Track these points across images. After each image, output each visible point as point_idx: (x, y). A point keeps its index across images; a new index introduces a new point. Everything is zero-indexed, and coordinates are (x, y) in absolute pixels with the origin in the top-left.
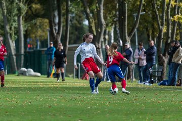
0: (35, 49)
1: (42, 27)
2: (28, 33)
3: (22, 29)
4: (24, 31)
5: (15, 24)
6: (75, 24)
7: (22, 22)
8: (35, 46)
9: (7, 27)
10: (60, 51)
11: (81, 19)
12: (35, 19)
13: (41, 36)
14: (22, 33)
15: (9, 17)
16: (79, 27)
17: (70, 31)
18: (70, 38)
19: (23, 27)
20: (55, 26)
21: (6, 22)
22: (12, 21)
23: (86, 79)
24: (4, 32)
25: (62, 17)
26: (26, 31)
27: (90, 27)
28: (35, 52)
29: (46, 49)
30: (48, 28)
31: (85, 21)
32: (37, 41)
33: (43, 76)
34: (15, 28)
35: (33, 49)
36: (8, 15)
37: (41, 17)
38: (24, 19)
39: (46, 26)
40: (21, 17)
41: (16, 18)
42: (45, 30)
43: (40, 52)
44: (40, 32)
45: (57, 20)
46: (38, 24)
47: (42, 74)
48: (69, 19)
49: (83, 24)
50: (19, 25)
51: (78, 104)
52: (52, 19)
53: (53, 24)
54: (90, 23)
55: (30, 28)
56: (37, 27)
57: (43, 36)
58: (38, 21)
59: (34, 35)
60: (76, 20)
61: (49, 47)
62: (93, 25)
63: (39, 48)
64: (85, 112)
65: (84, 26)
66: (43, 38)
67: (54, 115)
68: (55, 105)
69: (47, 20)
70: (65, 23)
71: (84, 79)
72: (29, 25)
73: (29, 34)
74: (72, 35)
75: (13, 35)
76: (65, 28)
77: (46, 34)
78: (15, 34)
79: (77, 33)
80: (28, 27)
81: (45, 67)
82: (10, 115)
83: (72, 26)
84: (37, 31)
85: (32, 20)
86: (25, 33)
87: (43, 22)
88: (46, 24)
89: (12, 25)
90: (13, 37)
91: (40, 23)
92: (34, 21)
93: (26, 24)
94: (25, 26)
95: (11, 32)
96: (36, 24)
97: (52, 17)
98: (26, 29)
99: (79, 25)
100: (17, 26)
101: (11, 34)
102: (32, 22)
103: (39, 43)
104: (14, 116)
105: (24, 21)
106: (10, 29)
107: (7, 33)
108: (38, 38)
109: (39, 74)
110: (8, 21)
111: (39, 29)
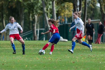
0: (64, 23)
1: (68, 8)
2: (59, 12)
3: (55, 10)
4: (56, 11)
5: (50, 7)
6: (91, 6)
7: (55, 5)
8: (64, 22)
9: (45, 9)
10: (89, 24)
11: (95, 3)
12: (63, 3)
13: (68, 15)
14: (55, 13)
15: (46, 2)
16: (94, 8)
17: (87, 11)
18: (87, 15)
19: (56, 8)
20: (77, 8)
21: (44, 5)
22: (48, 4)
23: (99, 43)
24: (43, 12)
25: (82, 1)
26: (58, 11)
27: (101, 8)
28: (64, 25)
29: (71, 23)
30: (72, 9)
31: (97, 4)
32: (65, 18)
33: (69, 41)
34: (50, 9)
35: (62, 23)
36: (45, 1)
37: (68, 2)
38: (56, 3)
39: (71, 8)
40: (54, 2)
41: (51, 3)
42: (71, 10)
43: (67, 25)
44: (67, 12)
45: (78, 4)
46: (66, 6)
47: (68, 40)
48: (87, 3)
49: (96, 6)
50: (53, 7)
51: (93, 60)
52: (75, 3)
53: (76, 6)
54: (101, 5)
55: (60, 9)
56: (65, 9)
57: (69, 15)
58: (66, 4)
59: (63, 14)
60: (92, 3)
61: (73, 22)
62: (103, 7)
63: (66, 23)
64: (98, 66)
65: (97, 8)
66: (69, 16)
67: (77, 68)
68: (78, 61)
69: (71, 4)
70: (84, 6)
71: (97, 43)
72: (60, 7)
73: (60, 14)
74: (88, 14)
75: (49, 14)
76: (84, 9)
77: (71, 13)
78: (50, 13)
79: (92, 12)
80: (59, 8)
81: (71, 35)
82: (47, 68)
83: (89, 8)
84: (65, 11)
85: (62, 4)
86: (57, 12)
87: (69, 5)
88: (71, 6)
89: (48, 7)
90: (49, 15)
91: (67, 5)
92: (63, 4)
93: (57, 6)
94: (57, 8)
95: (48, 12)
96: (64, 6)
97: (75, 2)
98: (57, 10)
99: (93, 7)
100: (51, 8)
101: (47, 14)
102: (61, 5)
103: (66, 19)
104: (50, 69)
105: (57, 4)
106: (47, 10)
107: (45, 12)
108: (66, 16)
109: (67, 40)
110: (46, 4)
111: (67, 10)
